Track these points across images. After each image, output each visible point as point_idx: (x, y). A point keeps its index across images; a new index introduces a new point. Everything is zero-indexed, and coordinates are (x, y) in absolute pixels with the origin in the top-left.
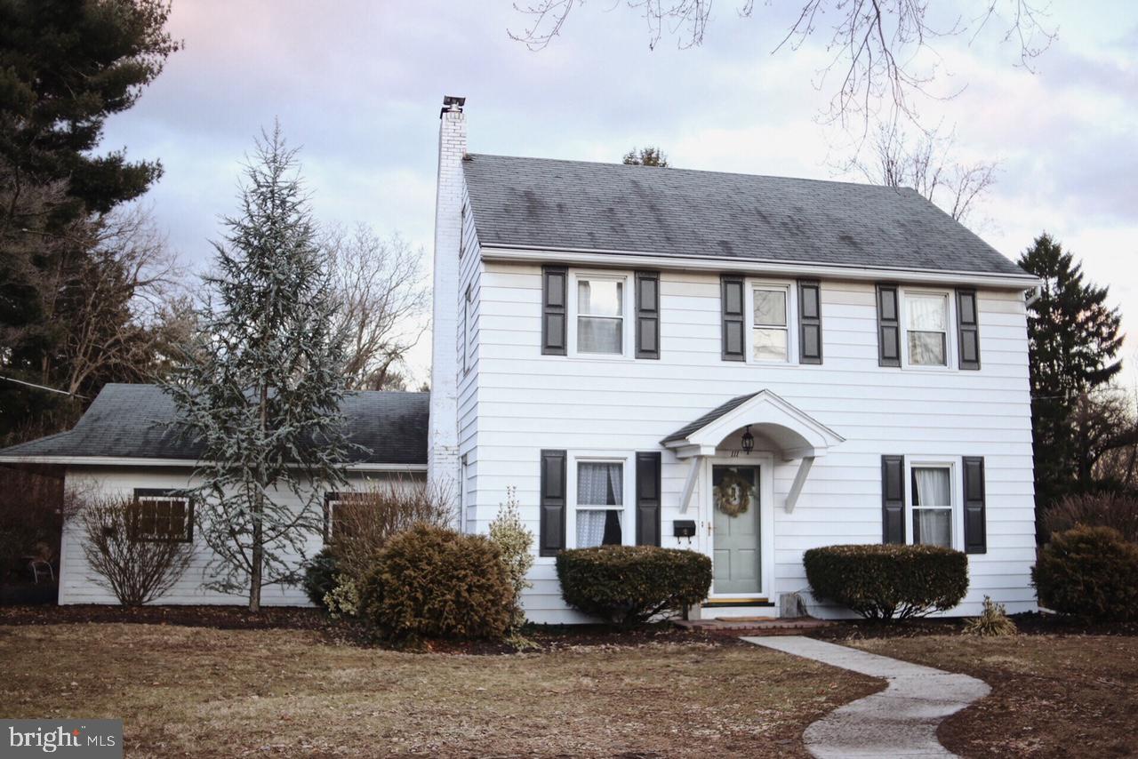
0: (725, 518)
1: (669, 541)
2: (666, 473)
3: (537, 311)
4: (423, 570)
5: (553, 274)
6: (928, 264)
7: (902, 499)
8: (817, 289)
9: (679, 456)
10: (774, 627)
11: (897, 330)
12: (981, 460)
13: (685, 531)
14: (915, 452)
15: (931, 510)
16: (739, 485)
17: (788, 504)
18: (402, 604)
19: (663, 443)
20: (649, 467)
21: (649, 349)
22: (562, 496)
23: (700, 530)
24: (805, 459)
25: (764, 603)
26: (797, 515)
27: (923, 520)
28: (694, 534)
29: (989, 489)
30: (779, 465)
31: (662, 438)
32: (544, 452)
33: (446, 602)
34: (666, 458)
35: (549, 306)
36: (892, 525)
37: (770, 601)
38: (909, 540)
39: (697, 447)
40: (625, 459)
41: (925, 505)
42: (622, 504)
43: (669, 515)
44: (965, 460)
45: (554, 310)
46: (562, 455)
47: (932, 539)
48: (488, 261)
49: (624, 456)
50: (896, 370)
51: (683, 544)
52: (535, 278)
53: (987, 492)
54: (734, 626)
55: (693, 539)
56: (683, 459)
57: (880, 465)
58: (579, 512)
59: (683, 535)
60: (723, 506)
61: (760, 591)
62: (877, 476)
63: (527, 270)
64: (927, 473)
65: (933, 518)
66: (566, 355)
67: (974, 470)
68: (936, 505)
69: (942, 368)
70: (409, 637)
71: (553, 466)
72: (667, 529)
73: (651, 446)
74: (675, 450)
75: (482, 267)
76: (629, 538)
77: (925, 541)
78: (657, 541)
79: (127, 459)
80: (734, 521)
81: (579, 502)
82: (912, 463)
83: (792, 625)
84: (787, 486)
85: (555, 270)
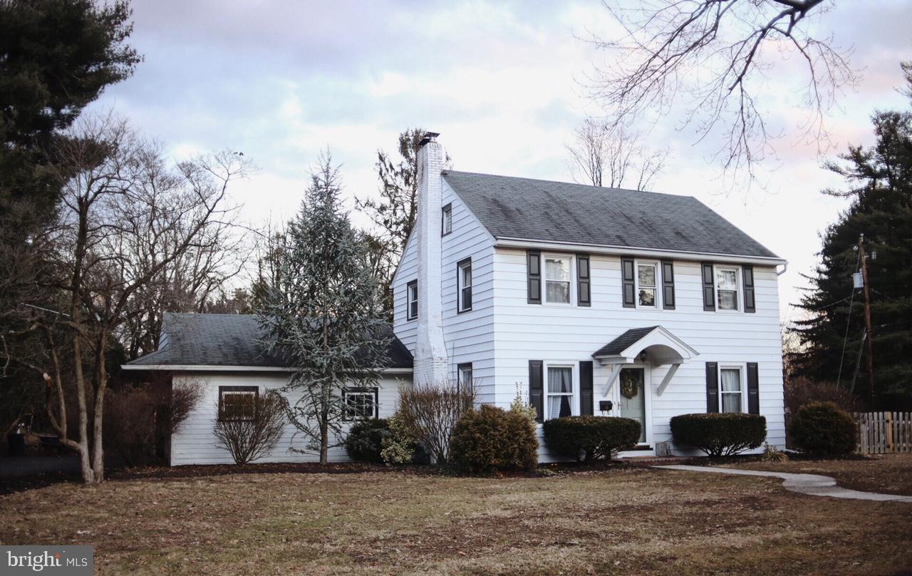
0: (625, 399)
1: (597, 412)
2: (595, 373)
3: (524, 278)
4: (500, 431)
5: (533, 255)
6: (727, 251)
7: (717, 387)
8: (672, 265)
9: (603, 363)
10: (666, 461)
11: (713, 289)
12: (756, 365)
13: (607, 408)
14: (724, 361)
15: (730, 394)
16: (632, 380)
17: (659, 391)
18: (490, 450)
19: (593, 356)
20: (586, 368)
21: (585, 301)
22: (541, 388)
23: (615, 407)
24: (674, 365)
25: (647, 448)
26: (664, 397)
27: (726, 399)
28: (611, 409)
29: (761, 381)
30: (654, 368)
31: (593, 353)
32: (530, 362)
33: (514, 448)
34: (595, 364)
35: (531, 274)
36: (712, 401)
37: (651, 447)
38: (720, 411)
39: (625, 358)
40: (573, 365)
41: (727, 390)
42: (571, 391)
43: (598, 398)
44: (748, 364)
45: (534, 277)
46: (541, 363)
47: (731, 409)
48: (498, 247)
49: (572, 364)
50: (713, 313)
51: (605, 414)
52: (522, 258)
53: (759, 383)
54: (646, 460)
55: (610, 411)
56: (604, 365)
57: (705, 368)
58: (549, 396)
59: (605, 410)
60: (625, 393)
61: (645, 442)
62: (704, 374)
63: (519, 253)
64: (727, 373)
65: (730, 398)
66: (541, 304)
67: (753, 370)
68: (733, 390)
69: (734, 311)
70: (493, 470)
71: (536, 369)
72: (596, 406)
73: (587, 357)
74: (600, 360)
75: (494, 251)
76: (576, 411)
77: (727, 411)
78: (592, 413)
79: (219, 366)
80: (629, 401)
81: (549, 391)
82: (721, 366)
83: (664, 459)
84: (659, 381)
85: (533, 253)
